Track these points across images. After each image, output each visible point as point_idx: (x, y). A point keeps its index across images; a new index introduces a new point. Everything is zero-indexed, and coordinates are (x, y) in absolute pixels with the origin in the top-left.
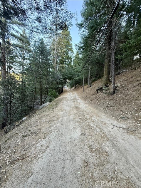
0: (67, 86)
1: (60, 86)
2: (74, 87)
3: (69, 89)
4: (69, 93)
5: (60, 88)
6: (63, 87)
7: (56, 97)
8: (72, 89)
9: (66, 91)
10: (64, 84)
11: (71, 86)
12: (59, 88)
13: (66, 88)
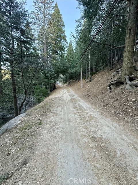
0: (60, 81)
1: (52, 81)
2: (68, 83)
3: (62, 85)
4: (63, 90)
5: (52, 84)
6: (55, 83)
7: (46, 95)
8: (66, 85)
9: (59, 88)
10: (56, 78)
11: (65, 81)
12: (50, 83)
13: (59, 83)
